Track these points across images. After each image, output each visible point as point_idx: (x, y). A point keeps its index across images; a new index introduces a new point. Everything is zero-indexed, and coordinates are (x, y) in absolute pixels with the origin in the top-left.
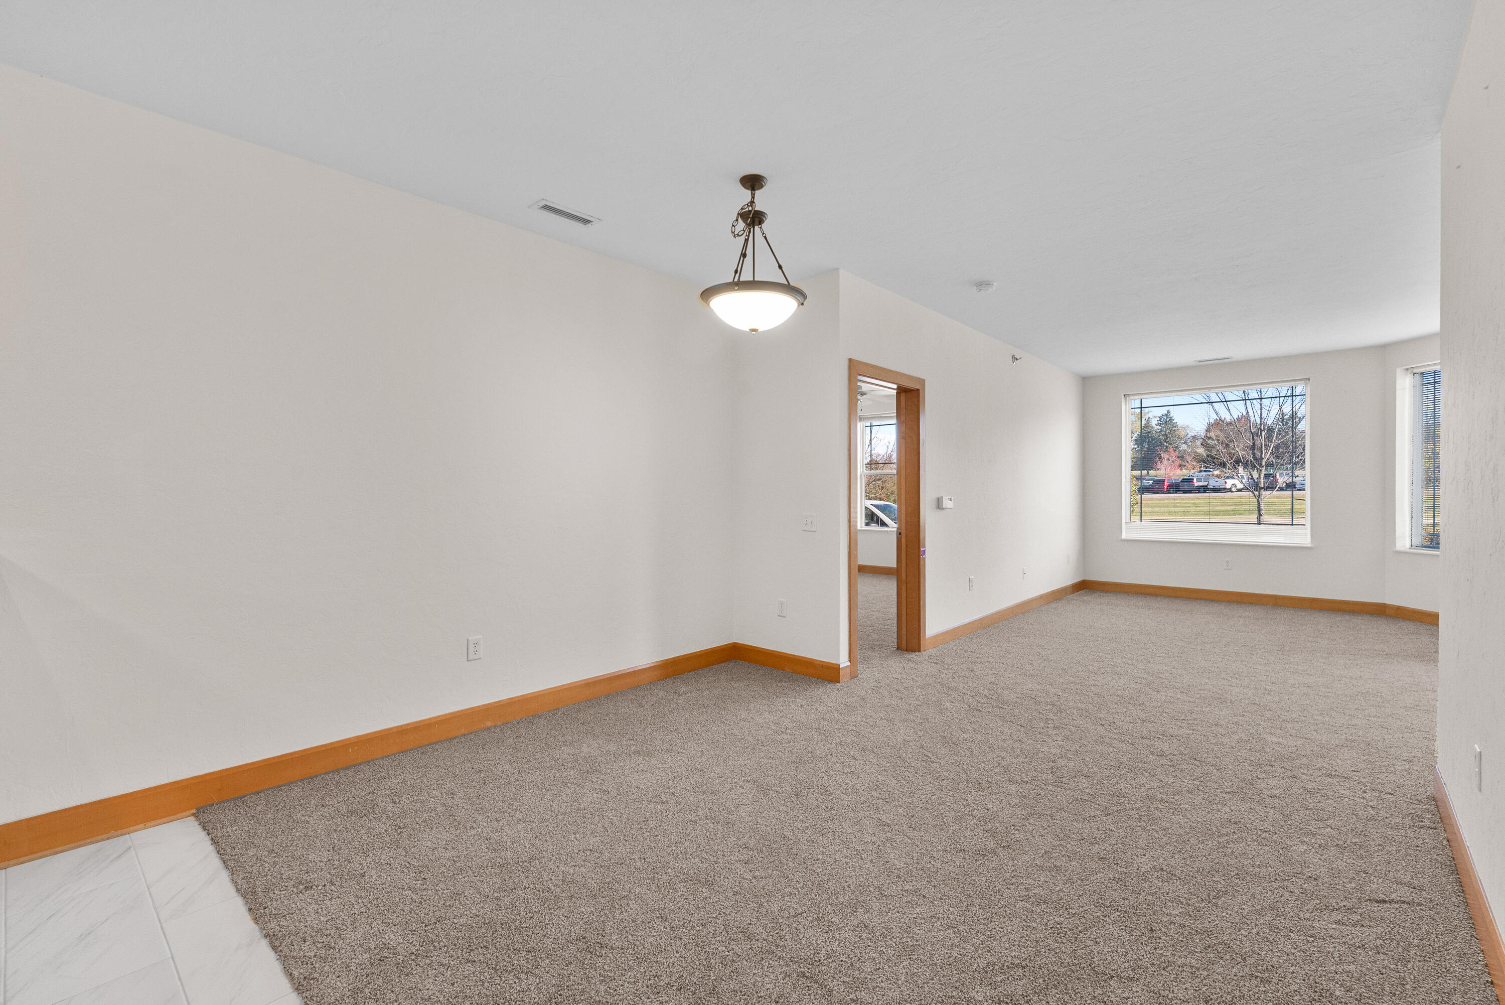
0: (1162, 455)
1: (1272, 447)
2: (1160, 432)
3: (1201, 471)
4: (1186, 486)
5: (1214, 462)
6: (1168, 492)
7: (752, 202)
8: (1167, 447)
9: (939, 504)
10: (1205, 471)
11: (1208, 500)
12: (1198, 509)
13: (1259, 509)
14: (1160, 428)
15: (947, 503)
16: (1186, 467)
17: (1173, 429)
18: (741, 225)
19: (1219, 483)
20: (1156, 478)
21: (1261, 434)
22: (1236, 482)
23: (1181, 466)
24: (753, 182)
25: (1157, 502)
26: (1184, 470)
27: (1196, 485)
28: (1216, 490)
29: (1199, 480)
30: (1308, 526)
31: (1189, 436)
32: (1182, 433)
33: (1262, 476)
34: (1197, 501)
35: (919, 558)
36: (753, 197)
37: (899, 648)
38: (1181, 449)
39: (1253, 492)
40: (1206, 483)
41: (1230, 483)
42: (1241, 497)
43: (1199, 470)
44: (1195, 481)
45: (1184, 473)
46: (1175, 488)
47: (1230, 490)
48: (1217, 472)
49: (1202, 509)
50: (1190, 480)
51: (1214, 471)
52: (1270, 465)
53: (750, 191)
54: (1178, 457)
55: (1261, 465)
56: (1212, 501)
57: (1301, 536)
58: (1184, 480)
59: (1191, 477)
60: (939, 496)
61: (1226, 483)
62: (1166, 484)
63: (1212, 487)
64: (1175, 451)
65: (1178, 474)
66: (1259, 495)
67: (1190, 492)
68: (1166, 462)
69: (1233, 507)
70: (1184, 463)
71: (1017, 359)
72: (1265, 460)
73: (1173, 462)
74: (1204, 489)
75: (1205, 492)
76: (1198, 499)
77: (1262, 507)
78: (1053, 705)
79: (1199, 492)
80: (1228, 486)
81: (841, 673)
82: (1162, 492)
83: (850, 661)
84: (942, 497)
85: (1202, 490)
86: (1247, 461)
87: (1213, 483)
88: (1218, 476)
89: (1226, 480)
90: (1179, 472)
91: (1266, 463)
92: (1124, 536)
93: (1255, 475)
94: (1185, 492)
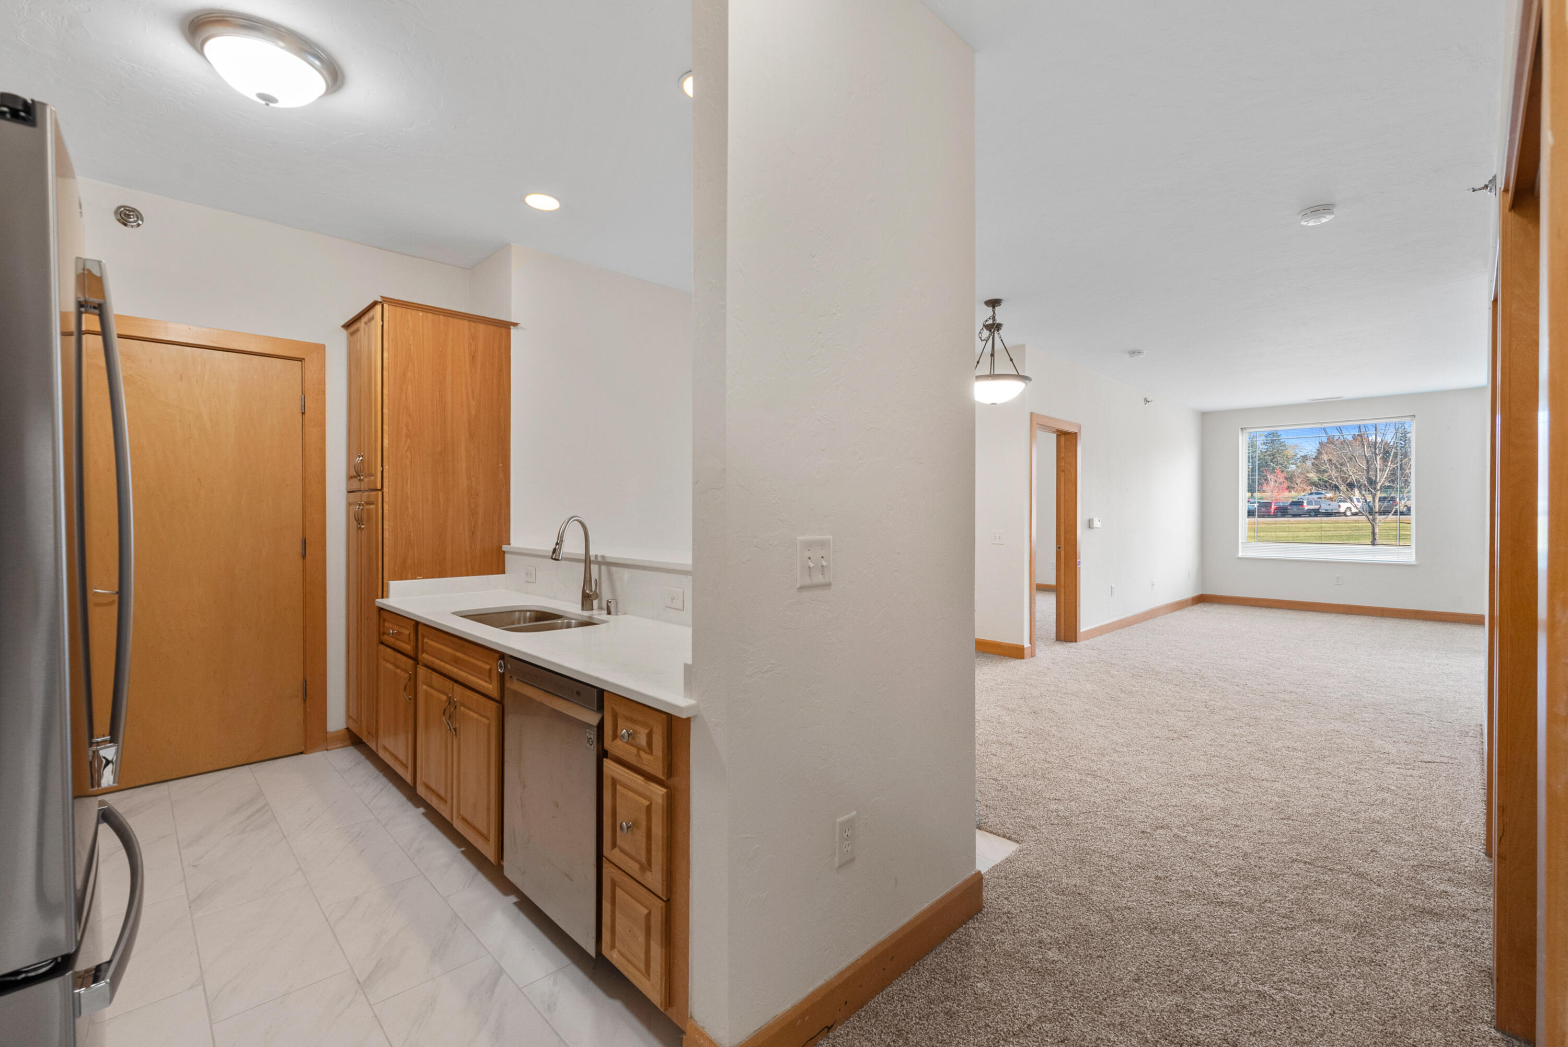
0: (1268, 476)
1: (1387, 471)
2: (1265, 452)
3: (1311, 494)
4: (1295, 510)
5: (1326, 486)
6: (1275, 516)
7: (994, 318)
8: (1273, 467)
9: (1090, 525)
10: (1316, 494)
11: (1320, 525)
12: (1308, 534)
13: (1374, 534)
14: (1266, 447)
15: (1097, 524)
16: (1295, 490)
17: (1281, 448)
18: (986, 333)
19: (1333, 506)
20: (1262, 501)
21: (1376, 457)
22: (1349, 505)
23: (1289, 489)
24: (994, 303)
25: (1263, 526)
26: (1293, 493)
27: (1306, 508)
28: (1328, 514)
29: (1309, 503)
30: (1414, 547)
31: (1299, 456)
32: (1290, 452)
33: (1377, 500)
34: (1307, 525)
35: (1076, 568)
36: (994, 313)
37: (1058, 639)
38: (1290, 470)
39: (1366, 516)
40: (1317, 507)
41: (1344, 507)
42: (1356, 521)
43: (1309, 492)
44: (1305, 504)
45: (1294, 495)
46: (1283, 512)
47: (1344, 514)
48: (1329, 495)
49: (1313, 534)
50: (1299, 503)
51: (1326, 493)
52: (1385, 488)
53: (991, 308)
54: (1286, 479)
55: (1375, 489)
56: (1323, 525)
57: (1406, 555)
58: (1293, 503)
59: (1300, 500)
60: (1090, 518)
61: (1339, 506)
62: (1273, 507)
63: (1324, 511)
64: (1282, 472)
65: (1287, 497)
66: (1374, 520)
67: (1299, 515)
68: (1272, 483)
69: (1348, 533)
70: (1292, 485)
71: (1148, 402)
72: (1380, 484)
73: (1280, 484)
74: (1316, 513)
75: (1316, 516)
76: (1308, 523)
77: (1377, 531)
78: (1197, 675)
79: (1310, 516)
80: (1342, 510)
81: (1025, 652)
82: (1269, 516)
83: (1031, 644)
84: (1093, 519)
85: (1313, 513)
86: (1361, 484)
87: (1324, 507)
88: (1331, 499)
89: (1340, 504)
90: (1287, 494)
91: (1381, 487)
92: (1240, 555)
93: (1369, 498)
94: (1294, 516)
